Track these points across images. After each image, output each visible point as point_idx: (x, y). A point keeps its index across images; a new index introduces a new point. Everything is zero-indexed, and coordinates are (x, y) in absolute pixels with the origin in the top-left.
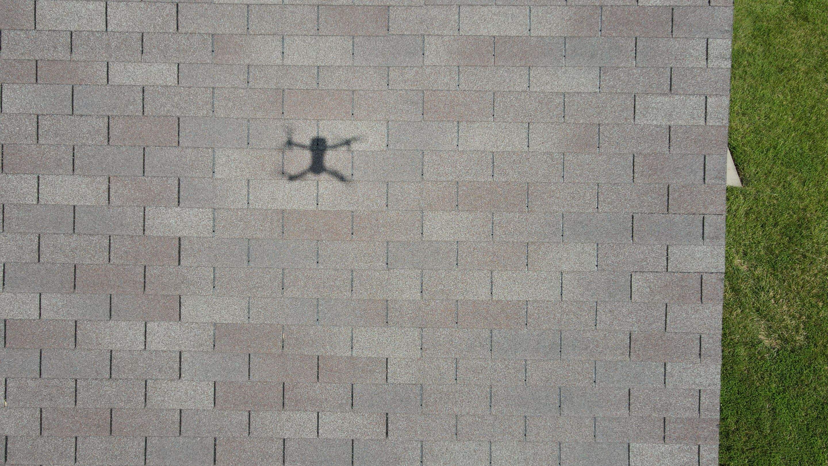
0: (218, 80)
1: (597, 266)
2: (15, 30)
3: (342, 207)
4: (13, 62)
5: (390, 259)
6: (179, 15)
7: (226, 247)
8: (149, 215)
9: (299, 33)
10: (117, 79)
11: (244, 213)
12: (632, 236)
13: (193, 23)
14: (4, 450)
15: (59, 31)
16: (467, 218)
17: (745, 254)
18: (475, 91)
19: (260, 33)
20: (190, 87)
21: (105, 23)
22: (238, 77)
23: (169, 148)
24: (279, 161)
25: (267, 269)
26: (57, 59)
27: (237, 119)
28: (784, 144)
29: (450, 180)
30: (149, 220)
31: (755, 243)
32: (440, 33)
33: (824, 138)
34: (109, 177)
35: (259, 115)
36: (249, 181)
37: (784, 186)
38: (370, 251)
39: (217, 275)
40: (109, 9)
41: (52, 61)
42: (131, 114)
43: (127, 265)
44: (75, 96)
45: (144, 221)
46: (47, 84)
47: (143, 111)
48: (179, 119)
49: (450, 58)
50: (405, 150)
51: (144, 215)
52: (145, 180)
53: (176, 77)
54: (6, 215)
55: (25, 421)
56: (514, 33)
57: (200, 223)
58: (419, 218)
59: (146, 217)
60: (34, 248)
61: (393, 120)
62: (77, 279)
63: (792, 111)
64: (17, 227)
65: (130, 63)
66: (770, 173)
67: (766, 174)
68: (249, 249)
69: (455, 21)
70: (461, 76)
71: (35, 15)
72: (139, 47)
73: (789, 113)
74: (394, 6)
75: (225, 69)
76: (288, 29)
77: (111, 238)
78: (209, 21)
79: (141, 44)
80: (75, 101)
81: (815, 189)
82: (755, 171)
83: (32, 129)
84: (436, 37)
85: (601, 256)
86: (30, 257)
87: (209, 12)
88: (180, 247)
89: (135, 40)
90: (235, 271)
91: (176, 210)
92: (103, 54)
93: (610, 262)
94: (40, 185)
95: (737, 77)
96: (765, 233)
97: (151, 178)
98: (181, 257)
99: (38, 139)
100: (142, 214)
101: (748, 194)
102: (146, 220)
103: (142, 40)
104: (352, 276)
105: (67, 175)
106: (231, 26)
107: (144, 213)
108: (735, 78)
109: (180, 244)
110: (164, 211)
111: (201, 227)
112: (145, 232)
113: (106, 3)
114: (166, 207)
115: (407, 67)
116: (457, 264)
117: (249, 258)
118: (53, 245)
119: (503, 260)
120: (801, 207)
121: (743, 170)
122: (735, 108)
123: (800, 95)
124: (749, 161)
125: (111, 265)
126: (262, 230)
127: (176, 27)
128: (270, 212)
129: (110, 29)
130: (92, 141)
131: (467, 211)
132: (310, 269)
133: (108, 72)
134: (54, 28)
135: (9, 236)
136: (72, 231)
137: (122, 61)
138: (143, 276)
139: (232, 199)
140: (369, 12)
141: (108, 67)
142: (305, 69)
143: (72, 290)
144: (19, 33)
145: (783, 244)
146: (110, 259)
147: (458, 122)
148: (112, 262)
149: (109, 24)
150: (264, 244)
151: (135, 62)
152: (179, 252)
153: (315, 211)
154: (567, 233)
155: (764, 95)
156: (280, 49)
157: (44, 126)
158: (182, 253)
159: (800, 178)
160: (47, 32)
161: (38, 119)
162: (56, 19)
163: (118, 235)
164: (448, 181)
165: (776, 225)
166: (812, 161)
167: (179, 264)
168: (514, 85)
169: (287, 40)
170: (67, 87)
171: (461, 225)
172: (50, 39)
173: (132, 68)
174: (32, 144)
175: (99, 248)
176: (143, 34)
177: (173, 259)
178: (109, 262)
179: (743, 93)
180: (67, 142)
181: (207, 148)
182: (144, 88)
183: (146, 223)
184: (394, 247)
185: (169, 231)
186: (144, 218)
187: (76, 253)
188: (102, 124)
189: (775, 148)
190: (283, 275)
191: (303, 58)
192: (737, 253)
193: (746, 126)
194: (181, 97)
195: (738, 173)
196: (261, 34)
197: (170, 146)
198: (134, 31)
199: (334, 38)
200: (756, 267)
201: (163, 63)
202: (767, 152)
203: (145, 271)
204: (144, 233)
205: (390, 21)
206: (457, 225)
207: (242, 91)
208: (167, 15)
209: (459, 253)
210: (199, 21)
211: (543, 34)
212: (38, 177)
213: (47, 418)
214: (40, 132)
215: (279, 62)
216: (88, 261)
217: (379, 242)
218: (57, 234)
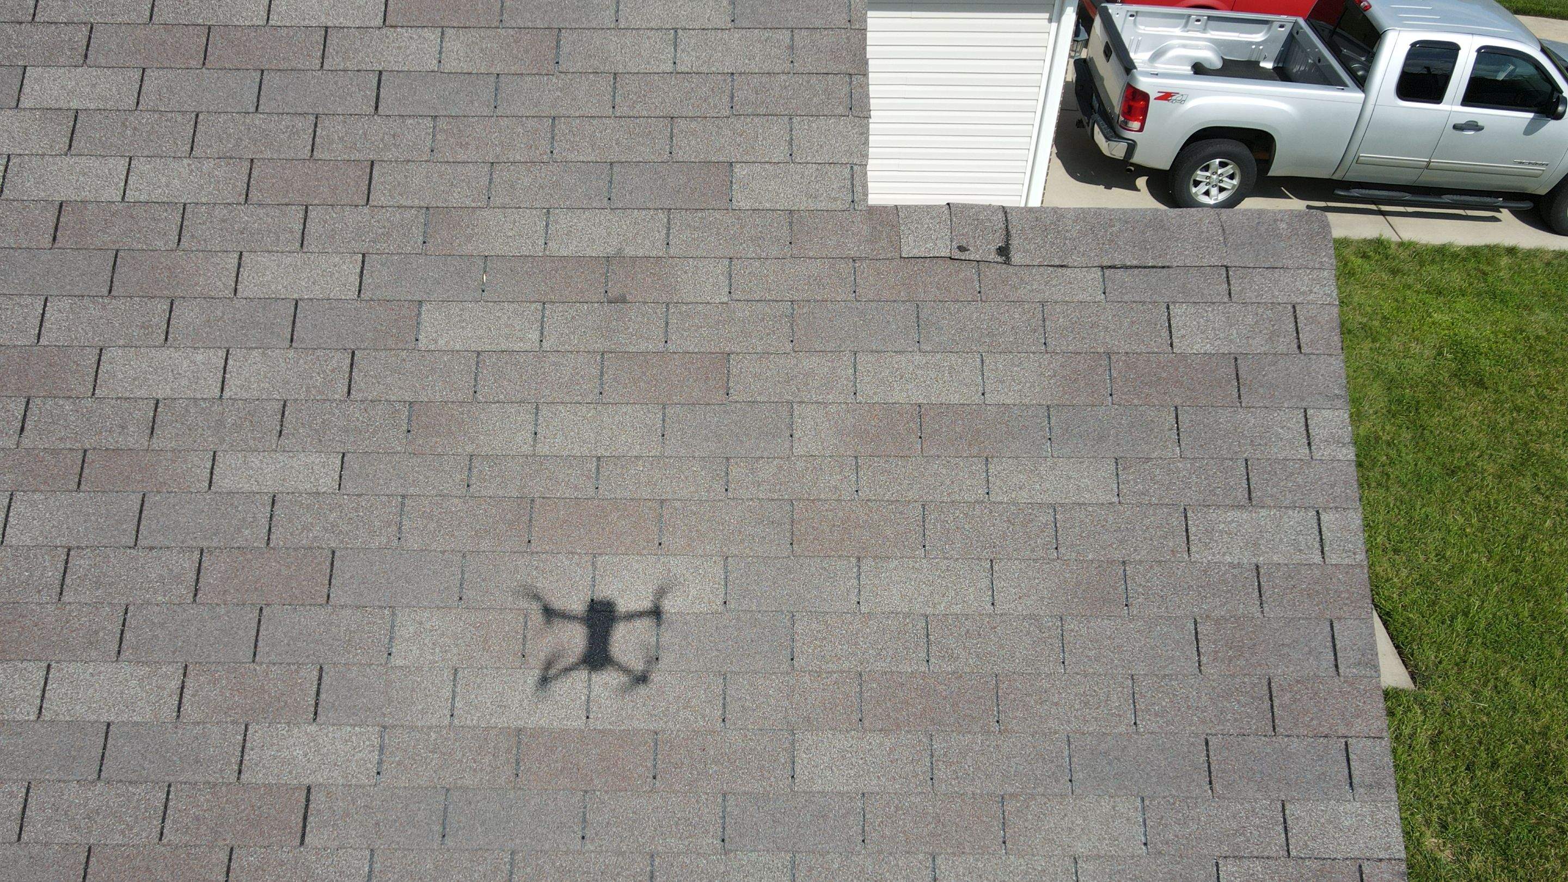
0: (414, 481)
1: (1145, 844)
2: (55, 397)
3: (636, 724)
4: (41, 454)
5: (728, 831)
6: (355, 370)
7: (400, 806)
8: (255, 741)
9: (567, 399)
10: (227, 481)
11: (442, 736)
12: (1210, 783)
13: (379, 383)
15: (136, 399)
16: (881, 744)
17: (1444, 826)
18: (888, 501)
19: (496, 399)
20: (360, 495)
21: (219, 385)
22: (451, 476)
23: (308, 607)
24: (517, 632)
25: (480, 853)
26: (123, 447)
27: (443, 552)
28: (1481, 607)
29: (847, 669)
30: (252, 750)
31: (1459, 803)
32: (820, 399)
33: (1555, 595)
34: (186, 665)
35: (485, 545)
36: (456, 670)
37: (1496, 687)
38: (689, 812)
39: (377, 866)
40: (230, 362)
41: (113, 450)
42: (244, 544)
43: (195, 846)
44: (145, 513)
45: (243, 752)
46: (98, 492)
47: (269, 539)
48: (333, 553)
49: (840, 442)
50: (759, 612)
51: (245, 740)
52: (255, 670)
53: (337, 477)
56: (955, 399)
57: (354, 755)
58: (787, 745)
59: (248, 745)
60: (14, 811)
61: (736, 556)
62: (88, 876)
63: (1485, 546)
65: (255, 453)
66: (1465, 662)
67: (1457, 664)
68: (446, 808)
69: (847, 379)
70: (861, 473)
71: (97, 372)
72: (276, 425)
73: (1481, 549)
74: (738, 354)
75: (428, 463)
76: (547, 392)
77: (172, 789)
78: (407, 380)
79: (279, 419)
80: (143, 522)
81: (1558, 694)
82: (1436, 657)
83: (52, 575)
84: (815, 406)
85: (1152, 823)
87: (408, 365)
88: (307, 806)
89: (270, 413)
90: (415, 857)
91: (308, 730)
92: (208, 437)
93: (1171, 837)
94: (50, 682)
95: (1373, 485)
96: (1475, 782)
97: (267, 666)
98: (308, 829)
99: (61, 594)
100: (240, 738)
101: (1429, 704)
102: (246, 750)
103: (283, 412)
104: (652, 866)
105: (106, 661)
106: (445, 388)
107: (245, 735)
108: (1369, 485)
109: (308, 800)
110: (284, 732)
111: (354, 765)
112: (242, 776)
113: (228, 351)
114: (288, 723)
115: (762, 458)
116: (863, 841)
117: (444, 828)
118: (53, 805)
119: (956, 831)
120: (1537, 730)
121: (1412, 655)
122: (1378, 540)
123: (1495, 517)
124: (1421, 639)
125: (164, 846)
126: (475, 770)
127: (346, 390)
128: (493, 733)
129: (227, 394)
130: (165, 595)
131: (881, 730)
132: (566, 853)
133: (212, 468)
134: (127, 395)
136: (95, 776)
137: (242, 450)
138: (226, 869)
139: (420, 707)
140: (693, 363)
141: (214, 460)
142: (574, 463)
144: (61, 402)
145: (1516, 805)
146: (162, 834)
147: (859, 559)
148: (165, 841)
149: (226, 386)
150: (479, 798)
151: (264, 451)
152: (305, 818)
153: (582, 731)
154: (1079, 776)
155: (1427, 516)
156: (531, 427)
157: (78, 567)
158: (310, 819)
159: (1524, 673)
160: (114, 401)
161: (68, 555)
162: (134, 379)
163: (185, 783)
164: (842, 672)
165: (1494, 765)
166: (1541, 639)
167: (302, 843)
168: (960, 490)
169: (544, 411)
170: (133, 497)
171: (869, 759)
172: (116, 413)
173: (257, 463)
174: (47, 603)
175: (143, 810)
176: (285, 402)
177: (290, 833)
178: (160, 839)
179: (1388, 512)
180: (115, 598)
181: (381, 607)
182: (274, 496)
183: (246, 757)
184: (737, 805)
185: (290, 772)
186: (243, 747)
187: (96, 822)
188: (188, 564)
189: (1466, 614)
190: (511, 864)
191: (572, 443)
192: (1428, 823)
193: (1404, 573)
194: (341, 512)
195: (1403, 661)
196: (498, 402)
197: (311, 605)
198: (271, 397)
199: (629, 407)
200: (1469, 854)
201: (316, 452)
202: (1452, 621)
203: (230, 860)
204: (238, 779)
205: (732, 379)
206: (862, 759)
207: (456, 501)
208: (333, 371)
209: (867, 816)
210: (389, 380)
211: (1008, 402)
212: (49, 666)
214: (68, 581)
215: (526, 449)
216: (118, 839)
217: (707, 794)
218: (64, 782)
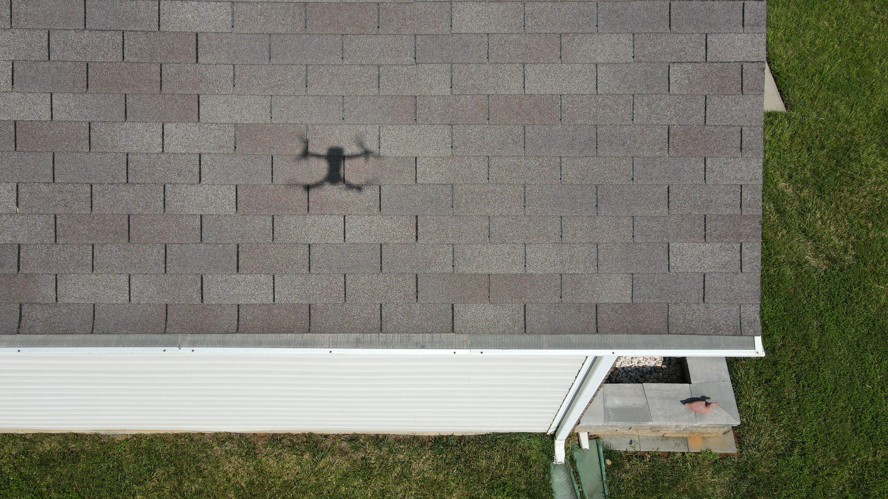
1: (633, 57)
5: (418, 53)
7: (246, 43)
8: (164, 10)
11: (264, 7)
12: (670, 25)
14: (17, 259)
16: (498, 9)
25: (290, 66)
30: (164, 14)
31: (801, 166)
38: (397, 45)
39: (237, 73)
43: (142, 63)
45: (159, 15)
51: (159, 10)
54: (14, 11)
55: (39, 228)
57: (218, 17)
58: (448, 9)
59: (162, 12)
60: (43, 45)
62: (89, 78)
64: (26, 23)
68: (270, 45)
77: (125, 34)
85: (637, 47)
86: (40, 54)
88: (197, 44)
90: (256, 68)
91: (193, 4)
93: (647, 53)
96: (811, 156)
98: (199, 54)
100: (156, 8)
102: (161, 15)
104: (379, 71)
107: (159, 7)
109: (197, 40)
110: (180, 5)
111: (219, 22)
112: (161, 28)
116: (488, 58)
117: (270, 54)
118: (64, 42)
119: (536, 52)
125: (125, 62)
126: (283, 25)
128: (291, 5)
132: (334, 66)
135: (17, 32)
136: (83, 27)
138: (159, 74)
143: (85, 90)
145: (830, 167)
146: (123, 57)
148: (126, 60)
150: (287, 39)
152: (197, 49)
153: (339, 3)
154: (601, 23)
158: (200, 50)
163: (131, 31)
165: (823, 148)
167: (197, 61)
171: (491, 16)
175: (112, 45)
177: (190, 56)
178: (123, 60)
183: (161, 18)
184: (422, 41)
185: (186, 26)
186: (159, 13)
187: (88, 51)
190: (306, 72)
203: (161, 70)
204: (159, 29)
206: (487, 16)
209: (490, 45)
213: (62, 225)
216: (101, 59)
217: (406, 35)
218: (67, 30)
